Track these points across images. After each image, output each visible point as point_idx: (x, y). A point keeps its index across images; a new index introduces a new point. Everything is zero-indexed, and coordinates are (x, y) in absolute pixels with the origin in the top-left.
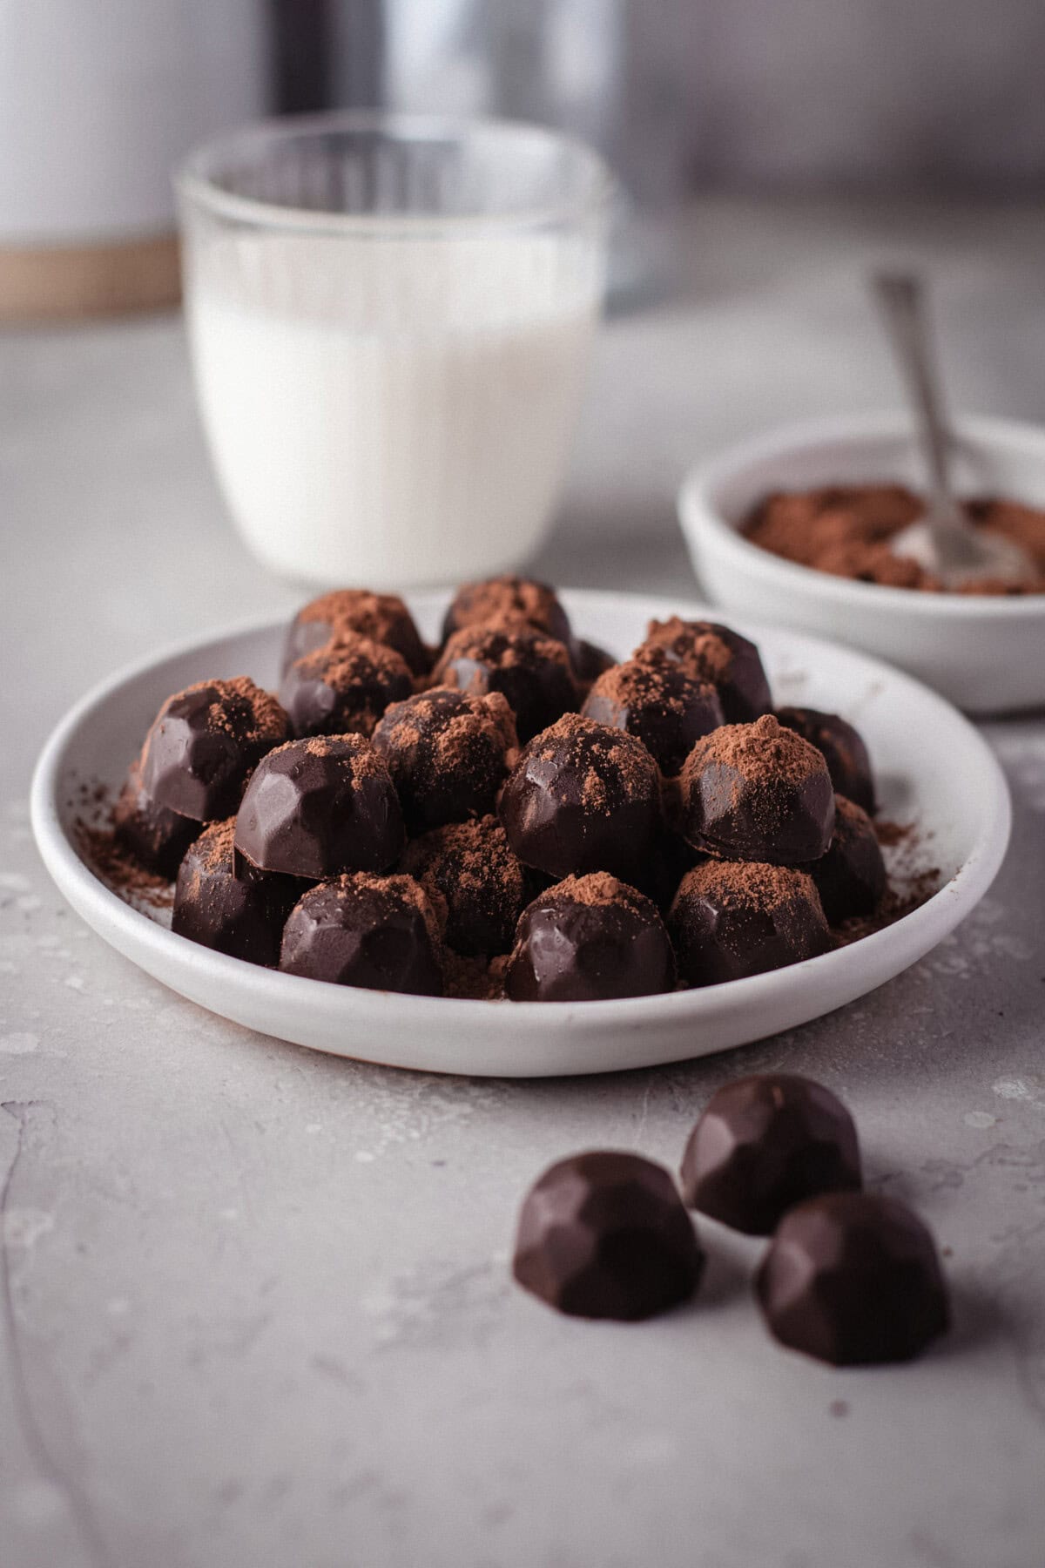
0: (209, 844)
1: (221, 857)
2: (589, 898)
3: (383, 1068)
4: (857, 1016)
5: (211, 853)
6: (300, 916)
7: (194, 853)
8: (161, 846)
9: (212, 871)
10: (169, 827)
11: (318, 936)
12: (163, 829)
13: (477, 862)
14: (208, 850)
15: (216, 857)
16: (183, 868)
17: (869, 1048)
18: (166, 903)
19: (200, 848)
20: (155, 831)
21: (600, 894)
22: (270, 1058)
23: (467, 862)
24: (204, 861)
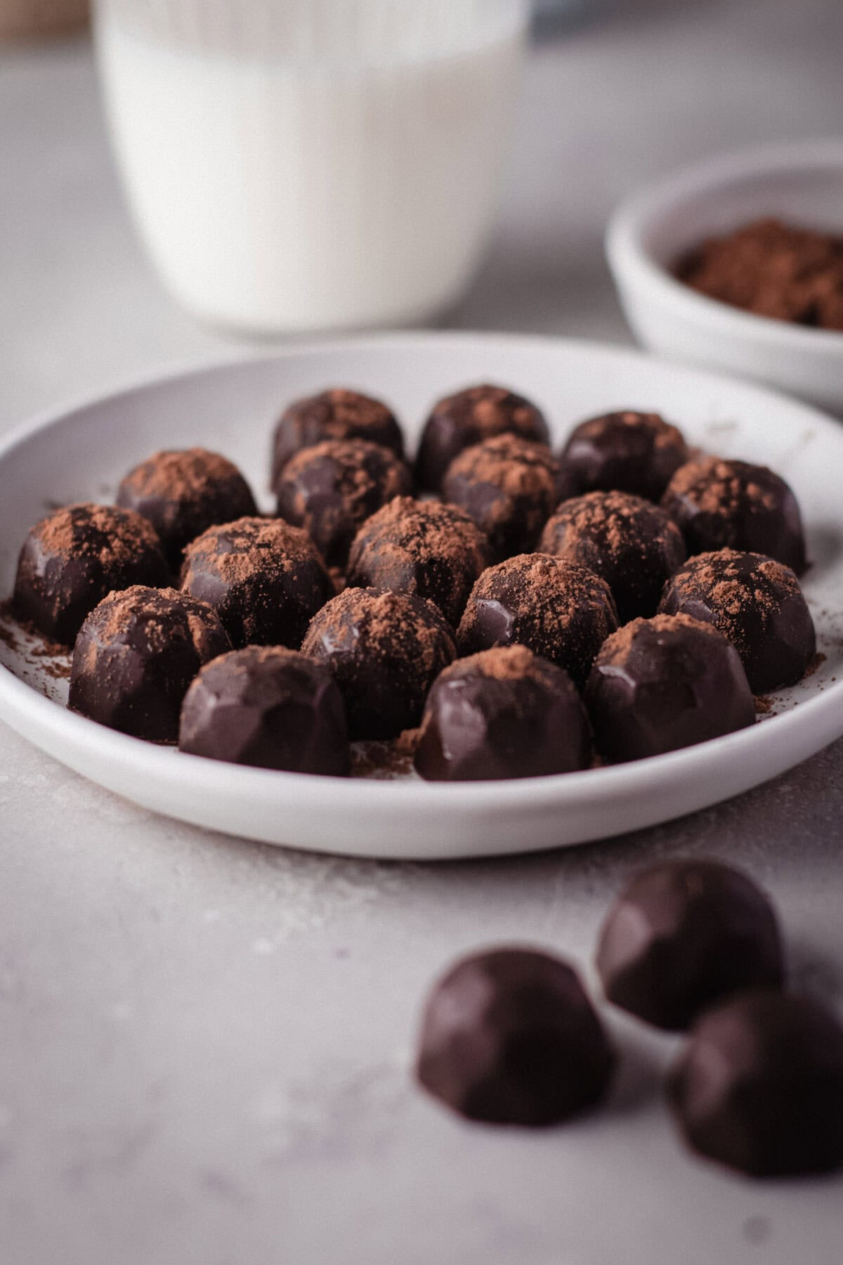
0: (106, 613)
1: (119, 627)
2: (500, 671)
3: (287, 851)
4: (785, 789)
5: (108, 623)
6: (198, 692)
7: (91, 623)
8: (60, 612)
9: (109, 643)
10: (68, 593)
11: (219, 712)
12: (62, 596)
13: (385, 630)
14: (106, 619)
15: (113, 627)
16: (80, 638)
17: (796, 824)
18: (64, 672)
19: (97, 617)
20: (53, 598)
21: (512, 666)
22: (170, 838)
23: (375, 631)
24: (101, 632)
